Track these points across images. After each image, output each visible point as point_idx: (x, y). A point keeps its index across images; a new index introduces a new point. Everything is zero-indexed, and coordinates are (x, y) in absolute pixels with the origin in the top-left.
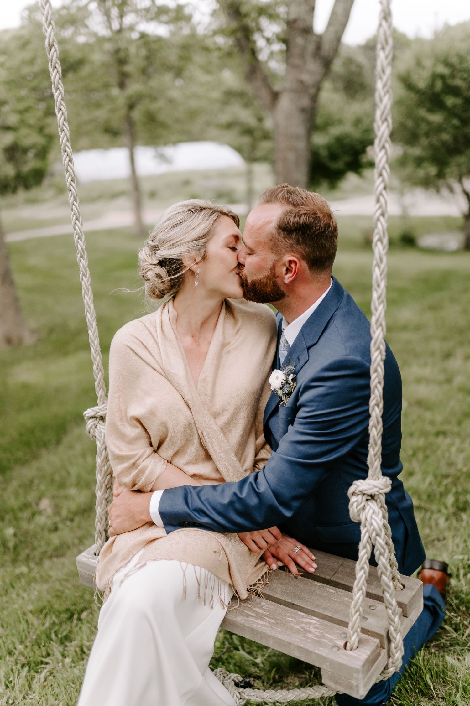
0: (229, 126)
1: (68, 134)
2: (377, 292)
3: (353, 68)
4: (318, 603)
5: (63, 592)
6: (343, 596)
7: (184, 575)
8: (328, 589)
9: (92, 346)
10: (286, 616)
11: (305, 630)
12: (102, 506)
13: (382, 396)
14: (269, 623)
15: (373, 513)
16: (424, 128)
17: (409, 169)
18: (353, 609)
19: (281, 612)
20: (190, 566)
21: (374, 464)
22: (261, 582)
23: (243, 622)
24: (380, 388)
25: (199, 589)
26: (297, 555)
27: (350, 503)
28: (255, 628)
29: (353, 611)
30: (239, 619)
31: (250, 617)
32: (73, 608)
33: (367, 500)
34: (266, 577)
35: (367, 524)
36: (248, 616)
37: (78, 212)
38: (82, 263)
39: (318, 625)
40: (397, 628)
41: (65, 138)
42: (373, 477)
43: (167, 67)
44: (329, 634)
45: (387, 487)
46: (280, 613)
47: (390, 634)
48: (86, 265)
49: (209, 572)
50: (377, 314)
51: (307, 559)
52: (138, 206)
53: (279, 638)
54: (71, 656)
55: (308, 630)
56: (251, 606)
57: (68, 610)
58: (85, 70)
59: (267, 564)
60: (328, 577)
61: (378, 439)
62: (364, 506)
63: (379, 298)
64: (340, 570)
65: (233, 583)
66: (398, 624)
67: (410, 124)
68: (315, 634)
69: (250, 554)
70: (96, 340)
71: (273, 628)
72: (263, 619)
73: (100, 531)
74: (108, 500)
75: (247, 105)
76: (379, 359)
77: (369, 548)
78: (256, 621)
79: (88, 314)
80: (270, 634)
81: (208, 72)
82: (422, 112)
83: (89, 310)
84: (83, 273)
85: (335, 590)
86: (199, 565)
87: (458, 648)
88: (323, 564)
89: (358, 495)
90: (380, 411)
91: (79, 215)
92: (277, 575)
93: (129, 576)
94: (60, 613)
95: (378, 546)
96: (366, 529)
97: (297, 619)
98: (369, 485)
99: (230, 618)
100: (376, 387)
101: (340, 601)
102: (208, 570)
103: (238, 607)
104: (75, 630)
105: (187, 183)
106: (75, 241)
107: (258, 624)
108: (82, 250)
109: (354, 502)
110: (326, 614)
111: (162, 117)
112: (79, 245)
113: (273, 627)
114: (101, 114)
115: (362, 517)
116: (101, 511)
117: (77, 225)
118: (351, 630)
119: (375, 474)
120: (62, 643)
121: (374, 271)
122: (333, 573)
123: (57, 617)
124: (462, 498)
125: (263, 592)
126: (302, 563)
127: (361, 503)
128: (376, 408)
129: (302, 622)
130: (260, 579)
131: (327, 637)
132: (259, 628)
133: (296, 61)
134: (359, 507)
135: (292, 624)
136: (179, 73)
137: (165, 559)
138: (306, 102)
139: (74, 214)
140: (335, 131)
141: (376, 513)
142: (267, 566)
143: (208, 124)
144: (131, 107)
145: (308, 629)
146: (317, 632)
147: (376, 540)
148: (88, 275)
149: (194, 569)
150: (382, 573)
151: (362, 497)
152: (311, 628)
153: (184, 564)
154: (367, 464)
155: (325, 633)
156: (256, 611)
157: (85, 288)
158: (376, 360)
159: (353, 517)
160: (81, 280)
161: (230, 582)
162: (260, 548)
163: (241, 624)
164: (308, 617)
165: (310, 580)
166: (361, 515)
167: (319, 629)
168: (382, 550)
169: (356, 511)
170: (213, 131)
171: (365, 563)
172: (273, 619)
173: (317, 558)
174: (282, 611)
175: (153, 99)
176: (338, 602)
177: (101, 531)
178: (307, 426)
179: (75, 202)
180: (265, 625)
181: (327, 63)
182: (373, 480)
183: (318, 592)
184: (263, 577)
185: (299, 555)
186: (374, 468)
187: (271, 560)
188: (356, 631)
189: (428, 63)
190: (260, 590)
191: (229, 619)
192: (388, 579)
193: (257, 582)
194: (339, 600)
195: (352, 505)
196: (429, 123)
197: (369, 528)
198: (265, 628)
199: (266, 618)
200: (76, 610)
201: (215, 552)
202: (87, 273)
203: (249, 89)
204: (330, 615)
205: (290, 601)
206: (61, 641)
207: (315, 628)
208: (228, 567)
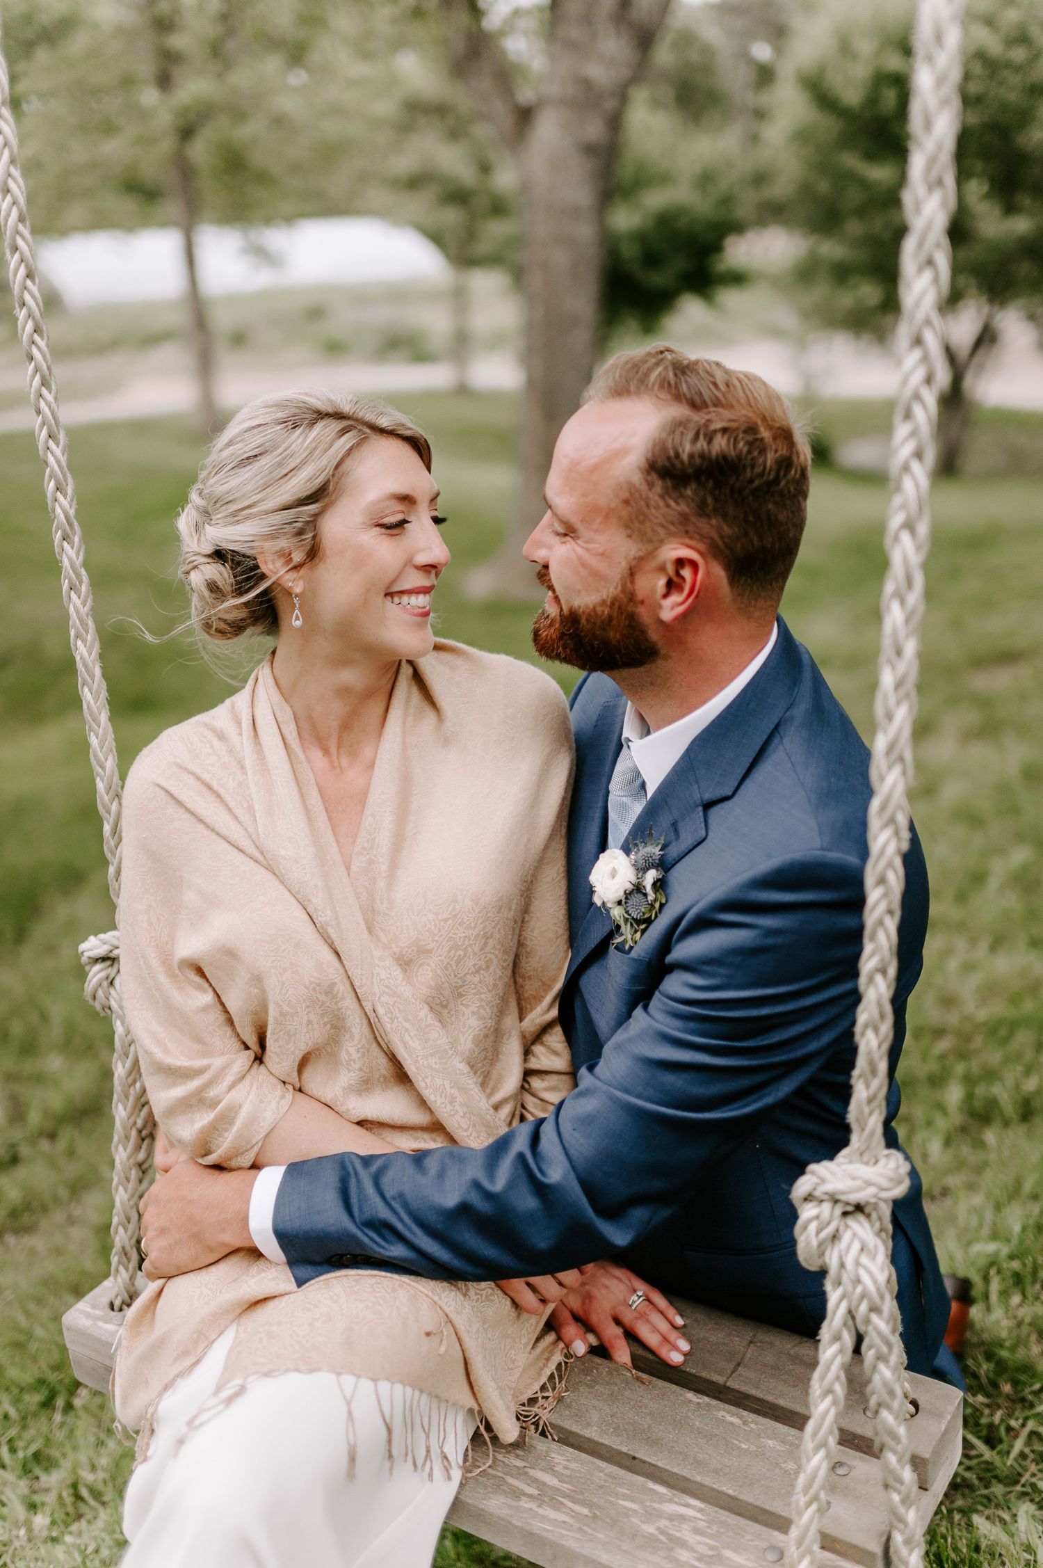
0: (414, 183)
1: (22, 200)
2: (893, 668)
3: (694, 56)
4: (700, 1457)
5: (29, 1335)
6: (763, 1435)
7: (350, 1413)
8: (722, 1413)
9: (98, 775)
10: (617, 1495)
11: (671, 1538)
12: (131, 1186)
13: (895, 949)
14: (575, 1515)
15: (862, 1249)
16: (854, 196)
17: (821, 291)
18: (802, 1494)
19: (602, 1483)
20: (366, 1385)
21: (866, 1125)
22: (549, 1394)
23: (504, 1512)
24: (892, 924)
25: (390, 1441)
26: (637, 1318)
27: (800, 1222)
28: (538, 1532)
29: (803, 1500)
30: (495, 1504)
31: (523, 1498)
32: (52, 1377)
33: (845, 1214)
34: (561, 1379)
35: (845, 1278)
36: (517, 1494)
37: (54, 418)
38: (67, 555)
39: (704, 1524)
40: (913, 1536)
41: (15, 213)
42: (861, 1154)
43: (270, 42)
44: (735, 1551)
45: (900, 1182)
46: (601, 1487)
47: (892, 1550)
48: (78, 562)
49: (414, 1390)
50: (893, 729)
51: (663, 1326)
52: (205, 366)
53: (603, 1561)
54: (48, 1510)
55: (678, 1538)
56: (525, 1464)
57: (41, 1382)
58: (78, 43)
59: (559, 1338)
60: (719, 1379)
61: (881, 1058)
62: (837, 1230)
63: (898, 685)
64: (748, 1356)
65: (479, 1405)
66: (916, 1527)
67: (824, 187)
68: (696, 1552)
69: (519, 1315)
70: (110, 759)
71: (585, 1532)
72: (557, 1506)
73: (123, 1248)
74: (144, 1166)
75: (455, 134)
76: (891, 849)
77: (848, 1340)
78: (541, 1511)
79: (86, 690)
80: (578, 1550)
81: (365, 54)
82: (851, 161)
83: (89, 679)
84: (70, 582)
85: (741, 1418)
86: (387, 1379)
87: (998, 1489)
88: (704, 1338)
89: (822, 1201)
90: (889, 987)
91: (57, 426)
92: (587, 1372)
93: (201, 1425)
94: (22, 1390)
95: (871, 1338)
96: (839, 1291)
97: (648, 1504)
98: (853, 1178)
99: (470, 1501)
100: (880, 923)
101: (755, 1449)
102: (412, 1387)
103: (489, 1467)
104: (59, 1435)
105: (316, 313)
106: (46, 497)
107: (545, 1519)
108: (67, 521)
109: (810, 1221)
110: (720, 1489)
111: (258, 159)
112: (57, 507)
113: (586, 1528)
114: (115, 149)
115: (830, 1259)
116: (126, 1197)
117: (52, 453)
118: (794, 1548)
119: (867, 1148)
120: (26, 1470)
121: (888, 609)
122: (732, 1366)
123: (16, 1401)
124: (980, 1091)
125: (553, 1422)
126: (652, 1339)
127: (829, 1223)
128: (879, 979)
129: (660, 1515)
130: (545, 1383)
131: (729, 1559)
132: (548, 1531)
133: (574, 32)
134: (823, 1235)
135: (635, 1520)
136: (297, 54)
137: (298, 1371)
138: (594, 130)
139: (44, 423)
140: (656, 200)
141: (869, 1251)
142: (561, 1345)
143: (364, 178)
144: (187, 133)
145: (678, 1534)
146: (701, 1544)
147: (867, 1321)
148: (84, 588)
149: (376, 1390)
150: (879, 1405)
151: (833, 1208)
152: (684, 1532)
153: (348, 1380)
154: (848, 1121)
155: (724, 1548)
156: (536, 1480)
157: (77, 622)
158: (882, 852)
159: (806, 1260)
160: (65, 599)
161: (471, 1403)
162: (544, 1301)
163: (500, 1518)
164: (676, 1500)
165: (674, 1387)
166: (828, 1253)
167: (706, 1537)
168: (885, 1349)
169: (815, 1243)
170: (377, 195)
171: (838, 1378)
172: (582, 1503)
173: (688, 1322)
174: (605, 1481)
175: (239, 114)
176: (750, 1453)
177: (128, 1248)
178: (692, 1025)
179: (44, 391)
180: (564, 1522)
181: (645, 39)
182: (862, 1162)
183: (697, 1423)
184: (552, 1377)
185: (642, 1316)
186: (866, 1133)
187: (571, 1330)
188: (809, 1551)
189: (865, 46)
190: (545, 1416)
191: (468, 1504)
192: (896, 1417)
193: (539, 1395)
194: (753, 1448)
195: (805, 1228)
196: (864, 184)
197: (850, 1288)
198: (565, 1532)
199: (566, 1502)
200: (61, 1381)
201: (428, 1334)
202: (81, 582)
203: (461, 97)
204: (731, 1492)
205: (624, 1449)
206: (24, 1466)
207: (696, 1531)
208: (462, 1365)
